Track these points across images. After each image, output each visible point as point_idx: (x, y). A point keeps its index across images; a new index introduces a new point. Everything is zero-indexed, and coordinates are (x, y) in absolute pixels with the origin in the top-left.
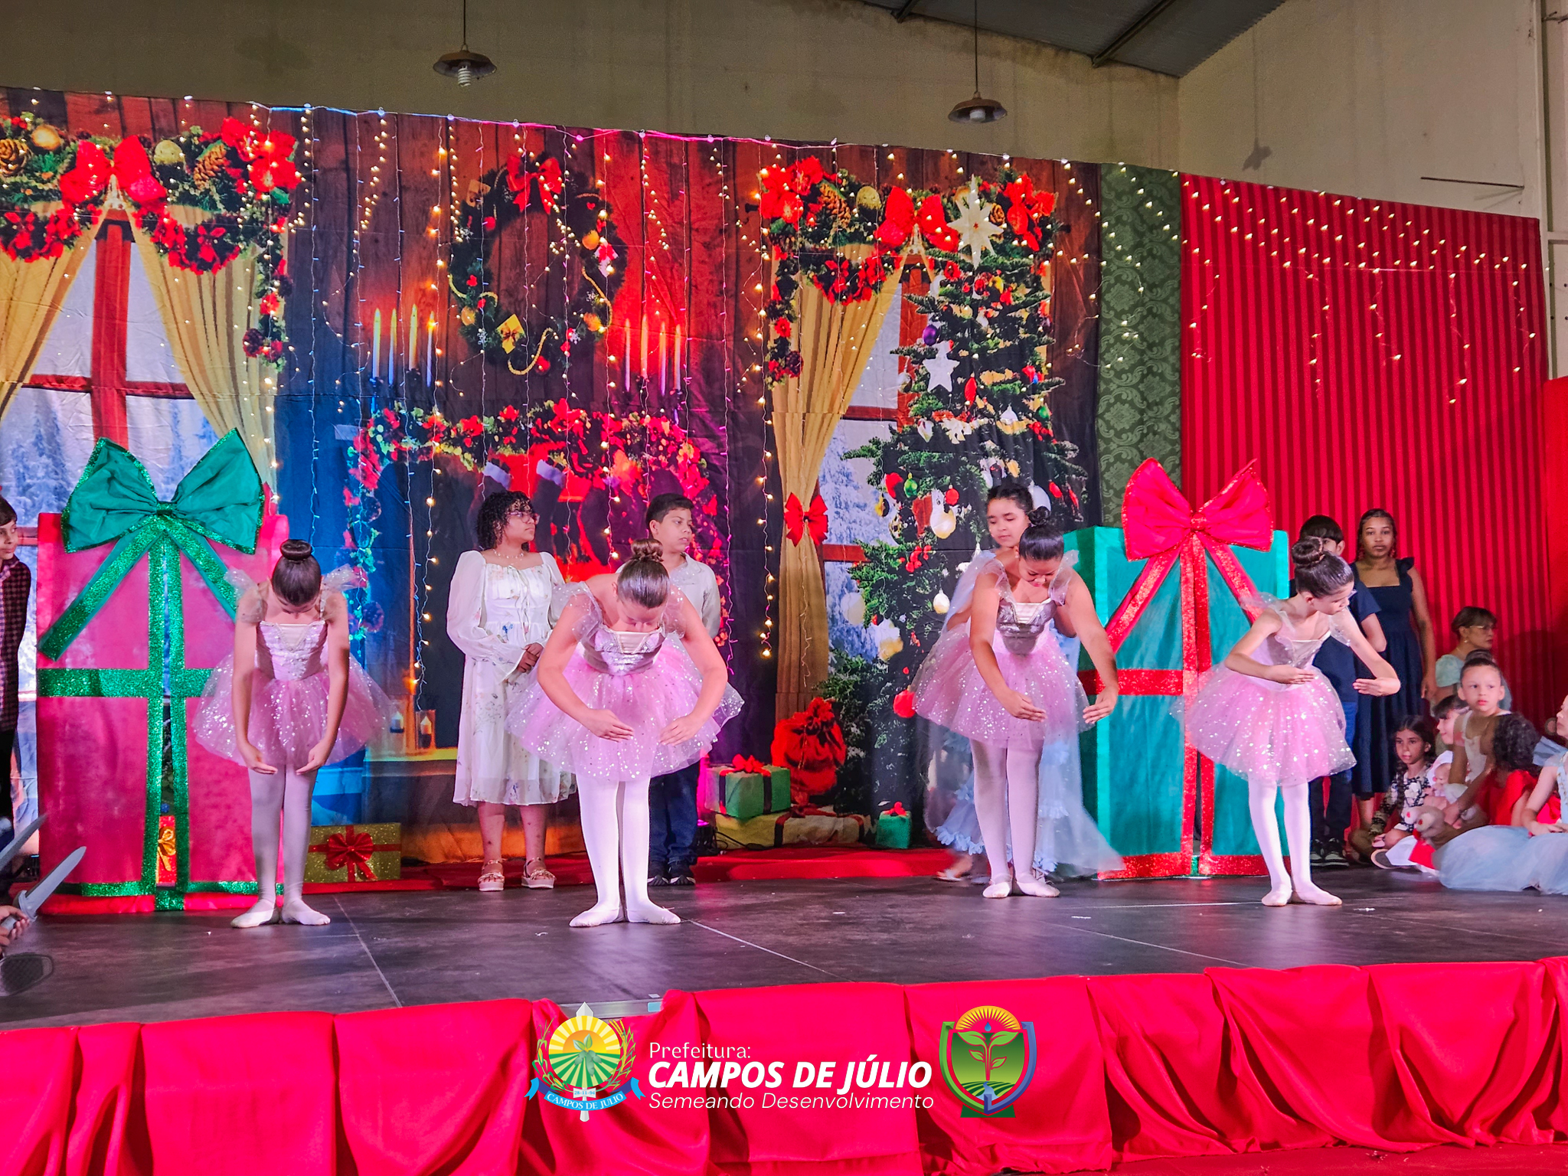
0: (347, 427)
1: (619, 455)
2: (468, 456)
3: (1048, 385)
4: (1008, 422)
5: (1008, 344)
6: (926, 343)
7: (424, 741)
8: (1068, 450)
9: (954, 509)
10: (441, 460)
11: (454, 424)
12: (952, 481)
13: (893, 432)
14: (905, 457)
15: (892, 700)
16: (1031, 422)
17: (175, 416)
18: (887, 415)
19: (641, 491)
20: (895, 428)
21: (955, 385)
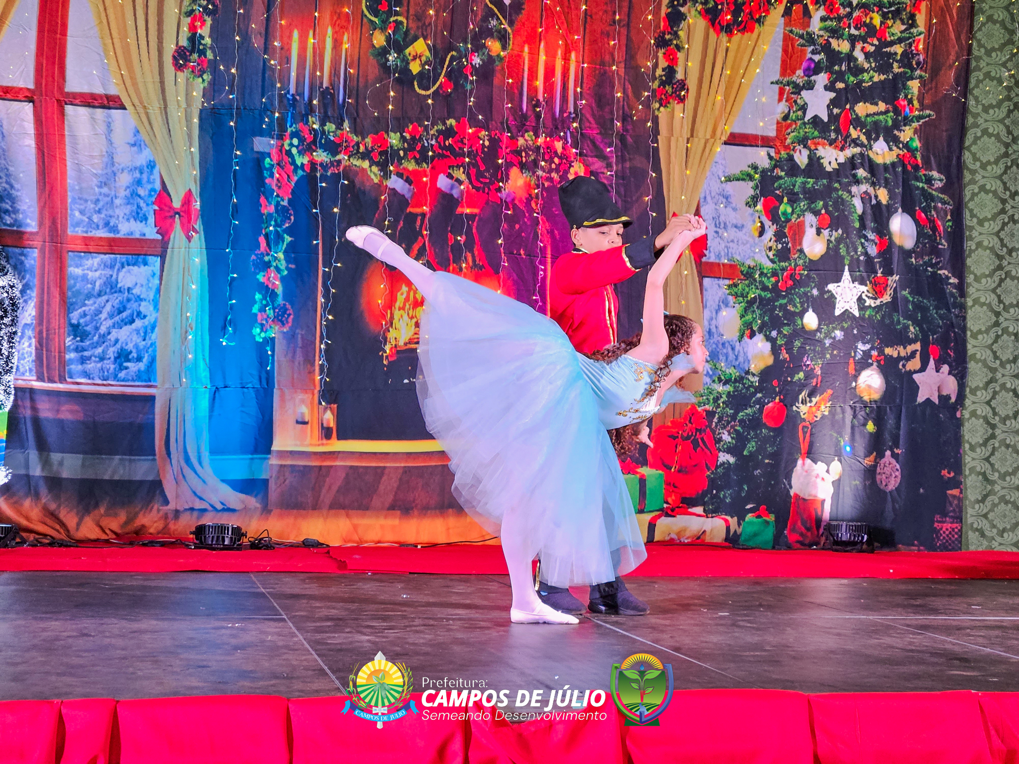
0: (264, 139)
1: (514, 172)
2: (375, 169)
3: (919, 118)
4: (880, 152)
5: (882, 77)
6: (805, 75)
7: (327, 433)
8: (935, 180)
9: (826, 233)
10: (348, 172)
11: (363, 139)
12: (825, 206)
13: (771, 158)
14: (781, 181)
15: (761, 410)
16: (901, 152)
17: (109, 125)
18: (766, 142)
19: (533, 205)
20: (773, 154)
21: (830, 115)
